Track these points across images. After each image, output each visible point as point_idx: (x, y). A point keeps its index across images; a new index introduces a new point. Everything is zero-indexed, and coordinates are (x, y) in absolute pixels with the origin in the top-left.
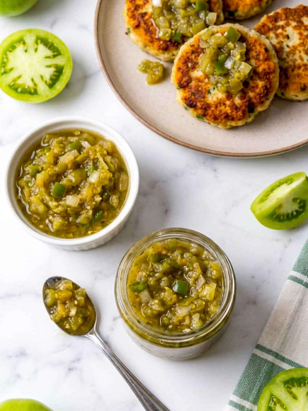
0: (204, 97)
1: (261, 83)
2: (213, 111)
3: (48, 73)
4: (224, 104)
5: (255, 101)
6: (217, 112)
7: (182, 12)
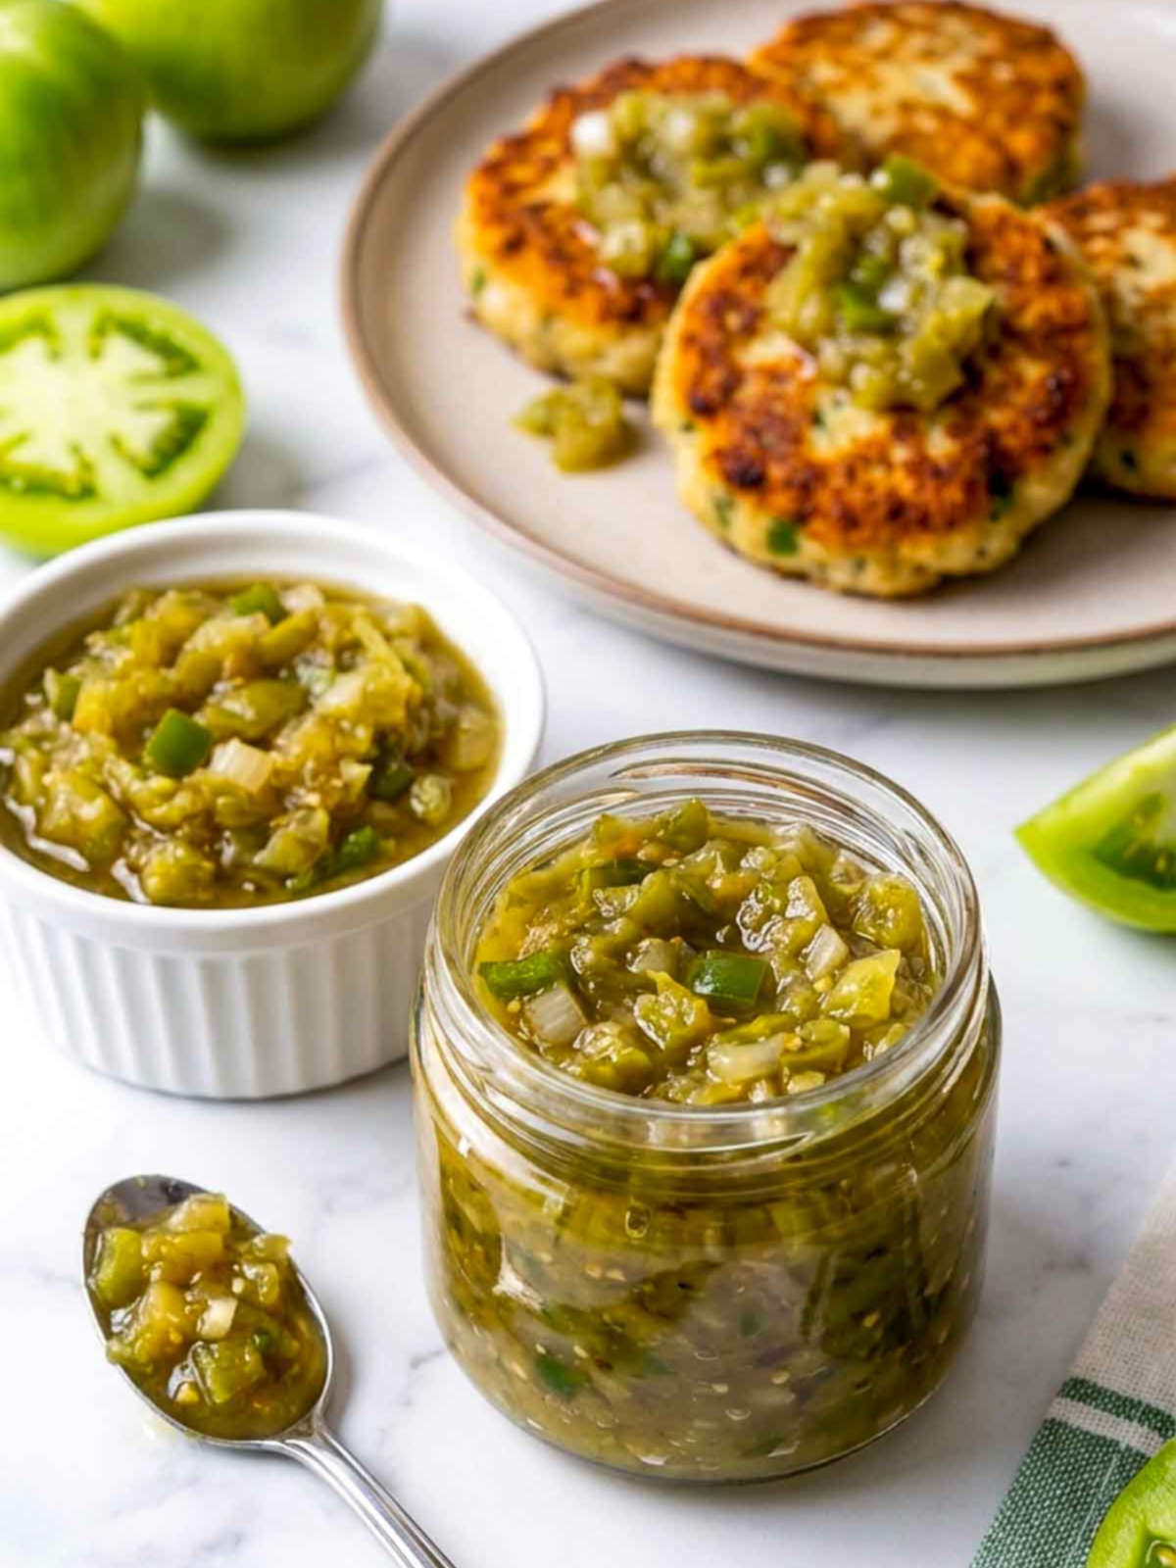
0: (797, 440)
1: (1033, 371)
2: (838, 494)
3: (144, 431)
4: (886, 462)
5: (1011, 442)
6: (856, 497)
7: (696, 169)
